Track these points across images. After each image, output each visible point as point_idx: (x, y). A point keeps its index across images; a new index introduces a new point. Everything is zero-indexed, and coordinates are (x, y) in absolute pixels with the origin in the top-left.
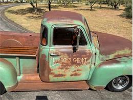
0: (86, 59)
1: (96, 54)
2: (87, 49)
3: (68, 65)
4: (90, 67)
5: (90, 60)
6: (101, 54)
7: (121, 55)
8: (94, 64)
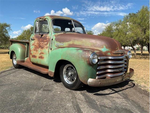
0: (46, 43)
1: (52, 40)
2: (48, 36)
3: (37, 48)
4: (49, 52)
5: (48, 45)
6: (56, 41)
7: (76, 45)
8: (51, 49)
